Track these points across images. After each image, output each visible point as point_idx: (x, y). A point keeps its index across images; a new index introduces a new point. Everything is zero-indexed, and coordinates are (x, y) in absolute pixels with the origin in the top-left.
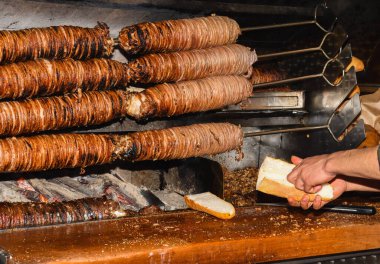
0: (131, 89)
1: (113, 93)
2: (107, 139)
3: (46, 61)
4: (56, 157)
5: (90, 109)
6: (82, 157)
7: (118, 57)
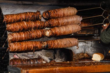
1: (42, 30)
2: (40, 43)
3: (24, 22)
4: (27, 47)
5: (36, 34)
6: (34, 47)
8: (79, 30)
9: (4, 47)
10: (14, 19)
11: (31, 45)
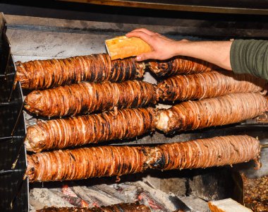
0: (160, 106)
1: (144, 111)
2: (139, 151)
3: (88, 84)
4: (96, 167)
5: (125, 125)
6: (117, 167)
7: (148, 78)
8: (263, 110)
9: (16, 168)
10: (53, 76)
11: (107, 159)
